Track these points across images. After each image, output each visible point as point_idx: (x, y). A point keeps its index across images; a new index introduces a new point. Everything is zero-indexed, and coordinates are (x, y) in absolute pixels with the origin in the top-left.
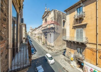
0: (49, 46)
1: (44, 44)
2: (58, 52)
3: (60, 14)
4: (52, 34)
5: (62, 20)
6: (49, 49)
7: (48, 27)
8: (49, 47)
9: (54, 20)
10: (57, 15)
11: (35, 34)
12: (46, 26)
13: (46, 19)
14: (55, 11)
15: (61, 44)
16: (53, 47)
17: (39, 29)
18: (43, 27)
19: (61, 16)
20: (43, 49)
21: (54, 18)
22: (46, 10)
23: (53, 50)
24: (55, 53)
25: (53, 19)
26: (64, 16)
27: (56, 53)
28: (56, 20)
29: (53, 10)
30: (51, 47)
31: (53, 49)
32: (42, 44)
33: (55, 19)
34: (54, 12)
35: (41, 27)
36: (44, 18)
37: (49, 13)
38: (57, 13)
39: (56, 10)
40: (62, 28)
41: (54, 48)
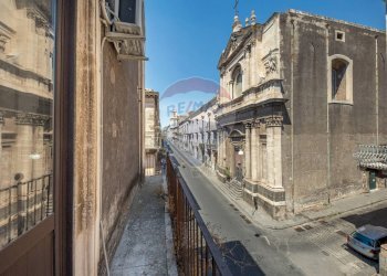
0: (256, 191)
1: (229, 178)
2: (309, 228)
3: (316, 28)
4: (269, 132)
5: (329, 59)
6: (256, 202)
7: (250, 100)
8: (254, 195)
9: (279, 65)
10: (296, 35)
11: (190, 136)
12: (240, 100)
13: (238, 66)
14: (289, 18)
15: (324, 185)
16: (279, 196)
17: (203, 114)
18: (221, 107)
19: (323, 37)
20: (227, 201)
21: (282, 55)
22: (236, 30)
23: (281, 214)
24: (292, 230)
25: (278, 57)
26: (340, 36)
27: (299, 230)
28: (294, 61)
29: (275, 14)
30: (269, 197)
31: (278, 209)
32: (220, 178)
33: (285, 57)
34: (283, 22)
35: (215, 107)
36: (225, 65)
37: (252, 39)
38: (300, 24)
39: (292, 15)
40: (329, 100)
41: (283, 203)
